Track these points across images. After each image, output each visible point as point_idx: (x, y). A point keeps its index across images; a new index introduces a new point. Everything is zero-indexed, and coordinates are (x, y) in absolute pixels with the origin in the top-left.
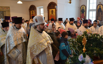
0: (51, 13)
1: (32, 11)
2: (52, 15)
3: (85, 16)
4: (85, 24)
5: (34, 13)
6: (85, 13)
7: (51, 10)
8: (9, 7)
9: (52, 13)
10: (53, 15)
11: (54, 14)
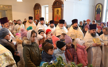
0: (56, 13)
1: (37, 10)
2: (57, 15)
3: (100, 17)
4: (92, 31)
5: (38, 13)
6: (101, 13)
7: (56, 9)
8: (11, 6)
9: (58, 13)
10: (59, 16)
11: (60, 14)
